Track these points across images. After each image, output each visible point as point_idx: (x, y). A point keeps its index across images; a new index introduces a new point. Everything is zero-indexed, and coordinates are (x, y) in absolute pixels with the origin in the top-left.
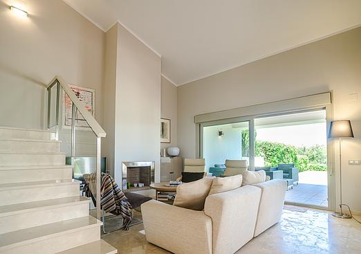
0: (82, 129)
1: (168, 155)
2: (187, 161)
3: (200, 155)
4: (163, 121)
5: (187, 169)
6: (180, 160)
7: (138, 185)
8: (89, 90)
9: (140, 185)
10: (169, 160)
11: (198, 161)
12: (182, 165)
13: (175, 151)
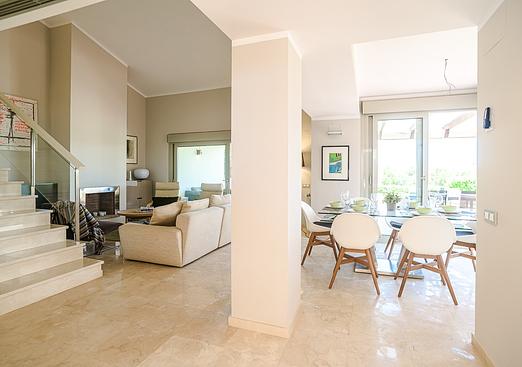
0: (19, 149)
1: (134, 178)
2: (158, 185)
3: (173, 177)
4: (129, 138)
5: (158, 194)
6: (150, 183)
7: (99, 215)
8: (28, 101)
9: (102, 214)
10: (135, 183)
11: (171, 185)
12: (153, 189)
13: (144, 173)
